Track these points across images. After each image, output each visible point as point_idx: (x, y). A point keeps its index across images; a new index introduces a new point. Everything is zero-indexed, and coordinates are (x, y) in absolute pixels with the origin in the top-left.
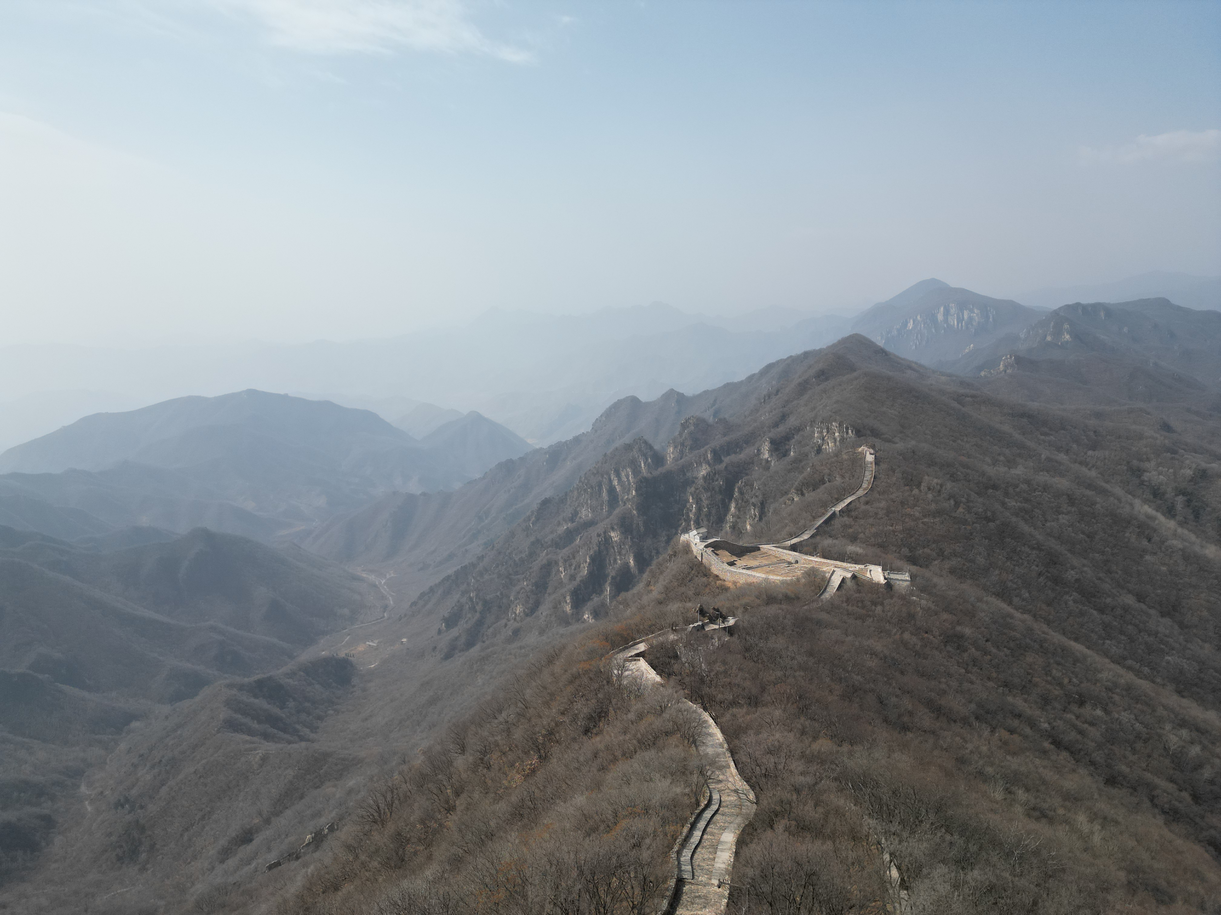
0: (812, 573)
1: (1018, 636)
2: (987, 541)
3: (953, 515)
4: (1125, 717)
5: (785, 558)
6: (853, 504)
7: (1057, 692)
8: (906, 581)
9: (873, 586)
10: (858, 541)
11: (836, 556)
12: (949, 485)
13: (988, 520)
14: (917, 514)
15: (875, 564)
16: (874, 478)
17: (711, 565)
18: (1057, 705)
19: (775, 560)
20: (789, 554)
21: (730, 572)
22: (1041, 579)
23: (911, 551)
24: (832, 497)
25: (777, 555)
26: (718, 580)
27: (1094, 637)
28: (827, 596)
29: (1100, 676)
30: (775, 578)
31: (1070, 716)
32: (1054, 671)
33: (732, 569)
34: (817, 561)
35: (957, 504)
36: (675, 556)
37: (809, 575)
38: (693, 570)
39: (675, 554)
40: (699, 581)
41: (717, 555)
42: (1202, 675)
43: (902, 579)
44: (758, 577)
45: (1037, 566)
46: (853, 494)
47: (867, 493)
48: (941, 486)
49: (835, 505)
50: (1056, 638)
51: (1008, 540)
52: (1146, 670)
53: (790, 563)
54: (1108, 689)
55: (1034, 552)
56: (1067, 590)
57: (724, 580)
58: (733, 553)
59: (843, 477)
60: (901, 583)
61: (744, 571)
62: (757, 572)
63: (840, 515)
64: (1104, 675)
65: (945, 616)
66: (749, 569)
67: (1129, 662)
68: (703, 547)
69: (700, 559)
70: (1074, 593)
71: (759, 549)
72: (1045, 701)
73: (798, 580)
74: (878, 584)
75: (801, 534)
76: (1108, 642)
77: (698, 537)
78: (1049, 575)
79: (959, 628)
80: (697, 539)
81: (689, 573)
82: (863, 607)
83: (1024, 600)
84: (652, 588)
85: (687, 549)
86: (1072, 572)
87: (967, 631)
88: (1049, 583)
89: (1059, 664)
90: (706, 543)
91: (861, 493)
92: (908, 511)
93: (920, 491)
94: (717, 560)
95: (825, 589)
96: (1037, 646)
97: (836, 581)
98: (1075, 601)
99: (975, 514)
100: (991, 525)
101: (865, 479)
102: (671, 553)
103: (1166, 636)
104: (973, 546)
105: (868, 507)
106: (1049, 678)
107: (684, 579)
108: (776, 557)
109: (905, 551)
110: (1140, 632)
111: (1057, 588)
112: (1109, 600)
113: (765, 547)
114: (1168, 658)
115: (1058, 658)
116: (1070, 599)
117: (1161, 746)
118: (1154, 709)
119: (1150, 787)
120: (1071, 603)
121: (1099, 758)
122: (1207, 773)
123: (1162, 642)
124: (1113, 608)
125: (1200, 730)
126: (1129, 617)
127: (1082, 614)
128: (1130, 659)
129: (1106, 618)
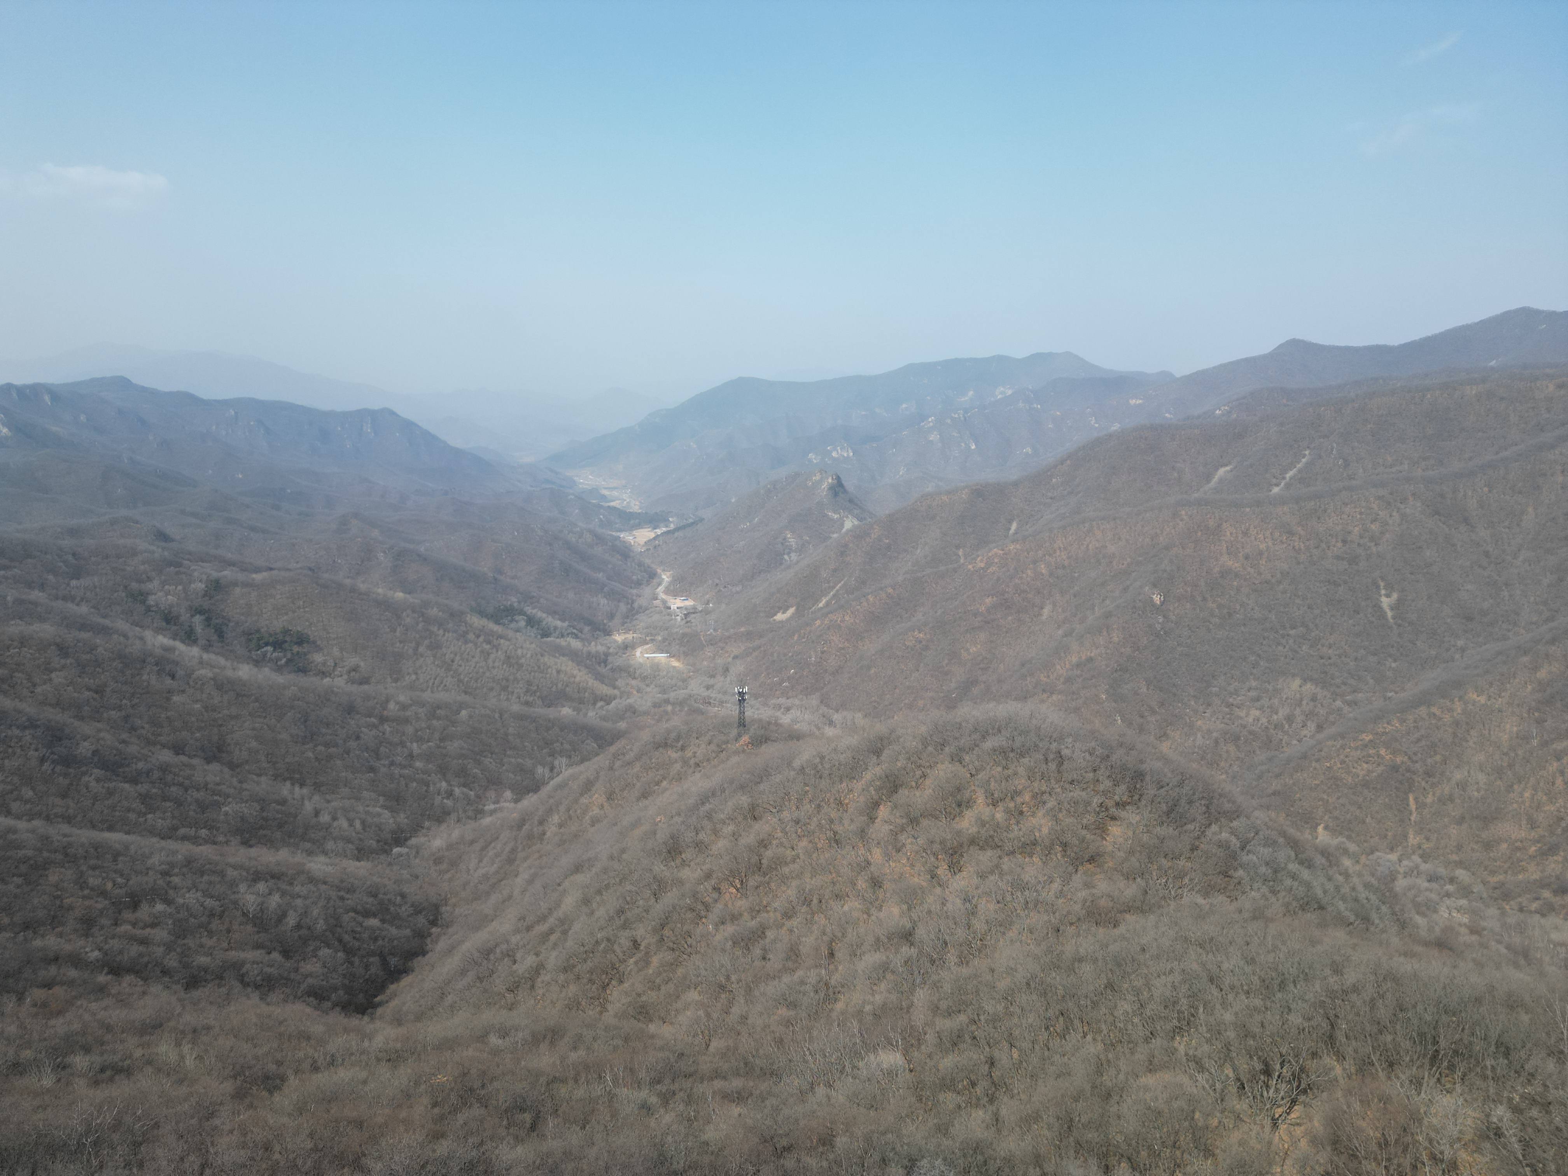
1: (30, 853)
4: (191, 898)
7: (101, 905)
18: (104, 921)
22: (46, 766)
27: (132, 816)
29: (150, 862)
31: (125, 928)
32: (91, 880)
42: (265, 814)
45: (36, 750)
50: (84, 836)
52: (204, 832)
54: (165, 874)
55: (27, 732)
56: (84, 769)
64: (155, 860)
67: (182, 831)
70: (95, 771)
72: (88, 924)
76: (150, 816)
78: (56, 757)
83: (27, 802)
86: (86, 744)
88: (58, 768)
89: (94, 868)
96: (59, 857)
98: (98, 780)
103: (218, 784)
106: (86, 892)
110: (186, 790)
111: (71, 770)
112: (140, 765)
114: (225, 809)
115: (93, 862)
116: (91, 779)
117: (239, 913)
118: (222, 874)
119: (237, 966)
120: (93, 784)
121: (172, 962)
122: (291, 920)
123: (214, 793)
124: (148, 773)
125: (275, 876)
126: (169, 778)
127: (110, 793)
128: (184, 826)
129: (142, 788)
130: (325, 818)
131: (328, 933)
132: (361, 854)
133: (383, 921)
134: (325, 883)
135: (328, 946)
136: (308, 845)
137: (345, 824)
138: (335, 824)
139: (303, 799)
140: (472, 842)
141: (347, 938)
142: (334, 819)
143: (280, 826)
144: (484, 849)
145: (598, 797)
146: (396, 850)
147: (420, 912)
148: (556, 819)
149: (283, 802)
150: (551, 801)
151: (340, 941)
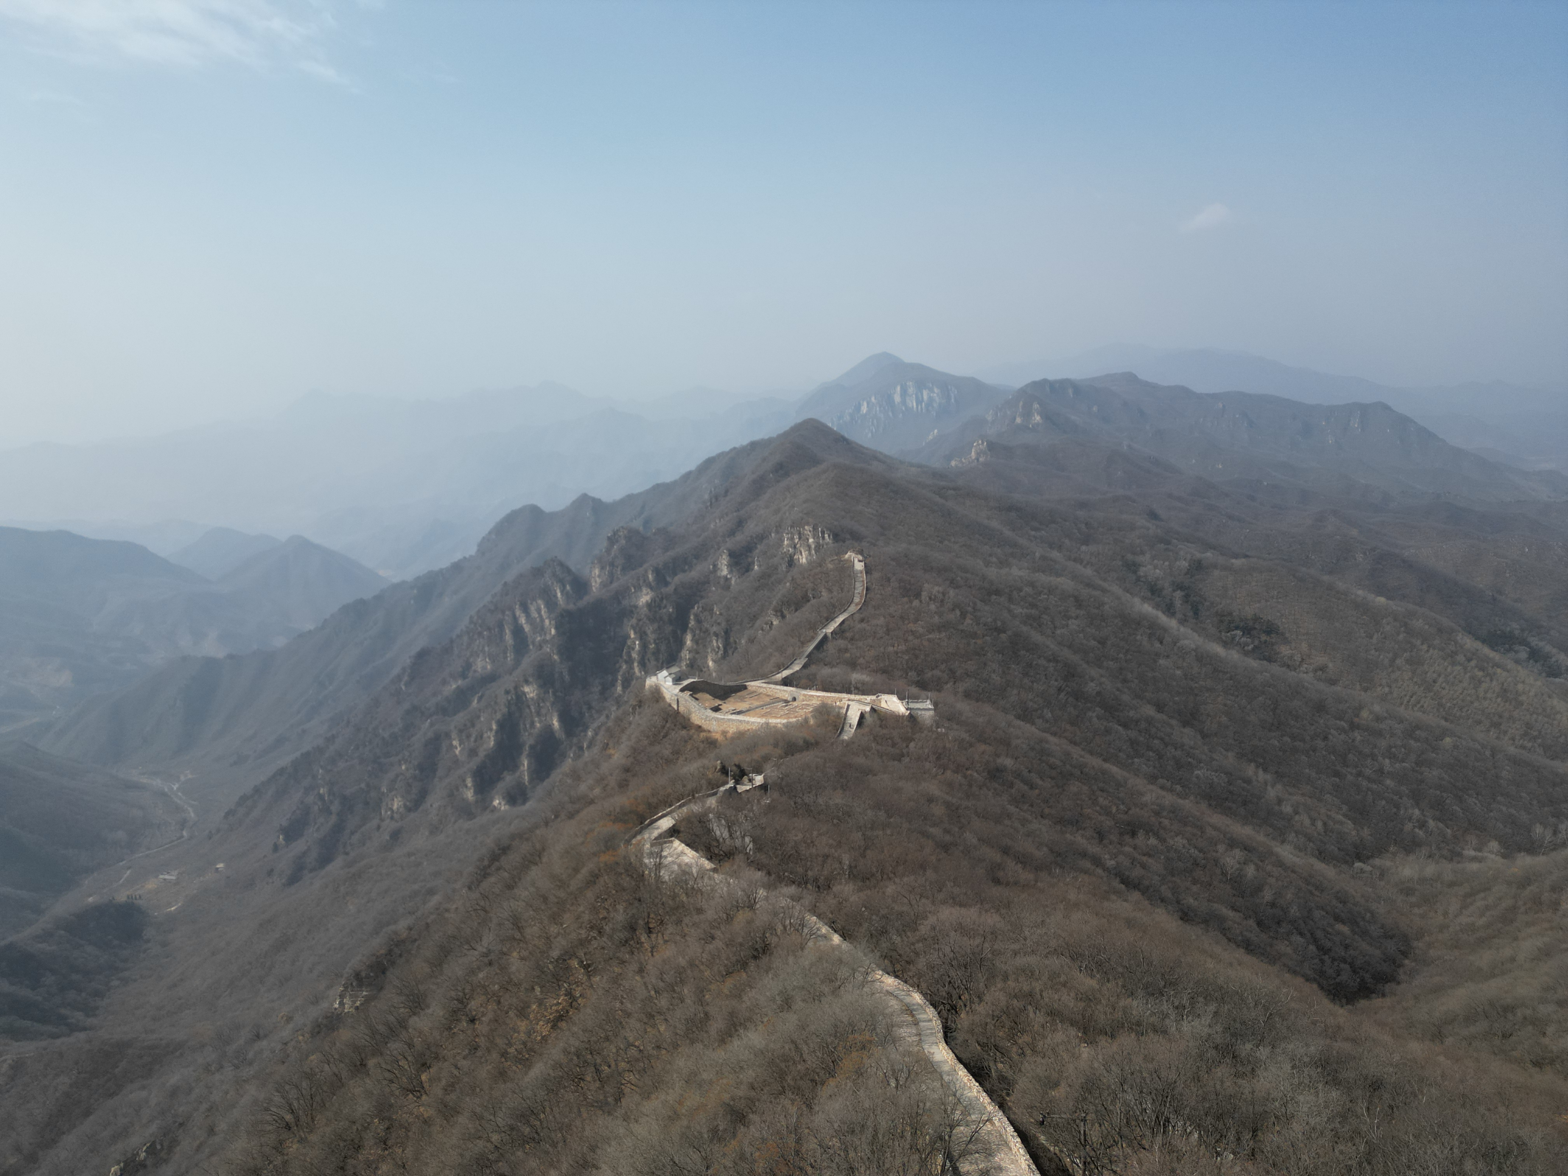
0: (823, 711)
1: (1058, 763)
2: (1001, 655)
3: (961, 627)
4: (1179, 842)
5: (780, 695)
6: (847, 623)
7: (1108, 823)
8: (929, 709)
9: (896, 718)
10: (859, 667)
11: (838, 688)
12: (952, 593)
13: (999, 630)
14: (921, 630)
15: (888, 694)
16: (867, 589)
17: (690, 713)
18: (1112, 837)
19: (768, 699)
20: (784, 691)
21: (717, 719)
22: (1062, 695)
23: (918, 675)
24: (821, 617)
25: (769, 693)
26: (701, 732)
27: (1123, 755)
28: (845, 737)
29: (1144, 799)
30: (778, 722)
31: (1127, 849)
32: (1101, 800)
33: (717, 715)
34: (819, 696)
35: (963, 615)
36: (640, 707)
37: (820, 713)
38: (667, 722)
39: (640, 704)
40: (677, 735)
41: (697, 699)
42: (1231, 788)
43: (925, 708)
44: (753, 722)
45: (1056, 680)
46: (844, 611)
47: (860, 609)
48: (944, 594)
49: (826, 625)
51: (1022, 652)
52: (1178, 788)
53: (786, 701)
54: (1157, 814)
55: (1051, 664)
56: (1089, 705)
57: (709, 731)
58: (716, 696)
59: (830, 591)
60: (923, 712)
61: (734, 717)
62: (749, 716)
63: (833, 638)
64: (1148, 798)
65: (982, 747)
66: (739, 713)
67: (1161, 781)
68: (678, 691)
69: (675, 707)
70: (1097, 709)
71: (745, 687)
72: (1101, 836)
73: (806, 720)
74: (903, 716)
75: (791, 664)
76: (1136, 760)
77: (670, 679)
78: (1070, 690)
79: (999, 761)
80: (669, 682)
81: (663, 727)
82: (894, 745)
83: (1047, 721)
84: (612, 751)
85: (657, 694)
86: (1092, 684)
87: (1008, 762)
88: (1071, 699)
89: (1102, 791)
90: (681, 686)
91: (853, 609)
92: (911, 626)
93: (921, 601)
94: (697, 706)
95: (843, 728)
96: (1077, 772)
97: (854, 717)
98: (1099, 718)
99: (985, 625)
100: (1003, 636)
101: (856, 591)
102: (634, 703)
103: (1191, 748)
104: (985, 664)
105: (864, 625)
106: (1098, 808)
107: (657, 736)
108: (768, 696)
109: (912, 674)
110: (1166, 745)
111: (1080, 704)
112: (1132, 713)
113: (753, 685)
114: (1198, 772)
115: (1101, 785)
116: (1094, 714)
117: (1218, 871)
118: (1202, 829)
119: (1220, 919)
121: (1166, 891)
122: (1267, 895)
123: (1188, 755)
124: (1137, 721)
125: (1246, 848)
126: (1153, 730)
127: (1108, 731)
128: (1162, 777)
129: (1133, 734)
130: (1287, 809)
131: (1301, 922)
132: (1322, 855)
133: (1354, 932)
134: (1293, 871)
135: (1301, 934)
136: (1270, 830)
137: (1307, 822)
138: (1297, 818)
139: (1266, 783)
140: (1452, 884)
141: (1319, 934)
142: (1296, 813)
143: (1245, 803)
144: (1471, 894)
146: (1358, 865)
147: (1391, 937)
149: (1248, 781)
151: (1312, 933)
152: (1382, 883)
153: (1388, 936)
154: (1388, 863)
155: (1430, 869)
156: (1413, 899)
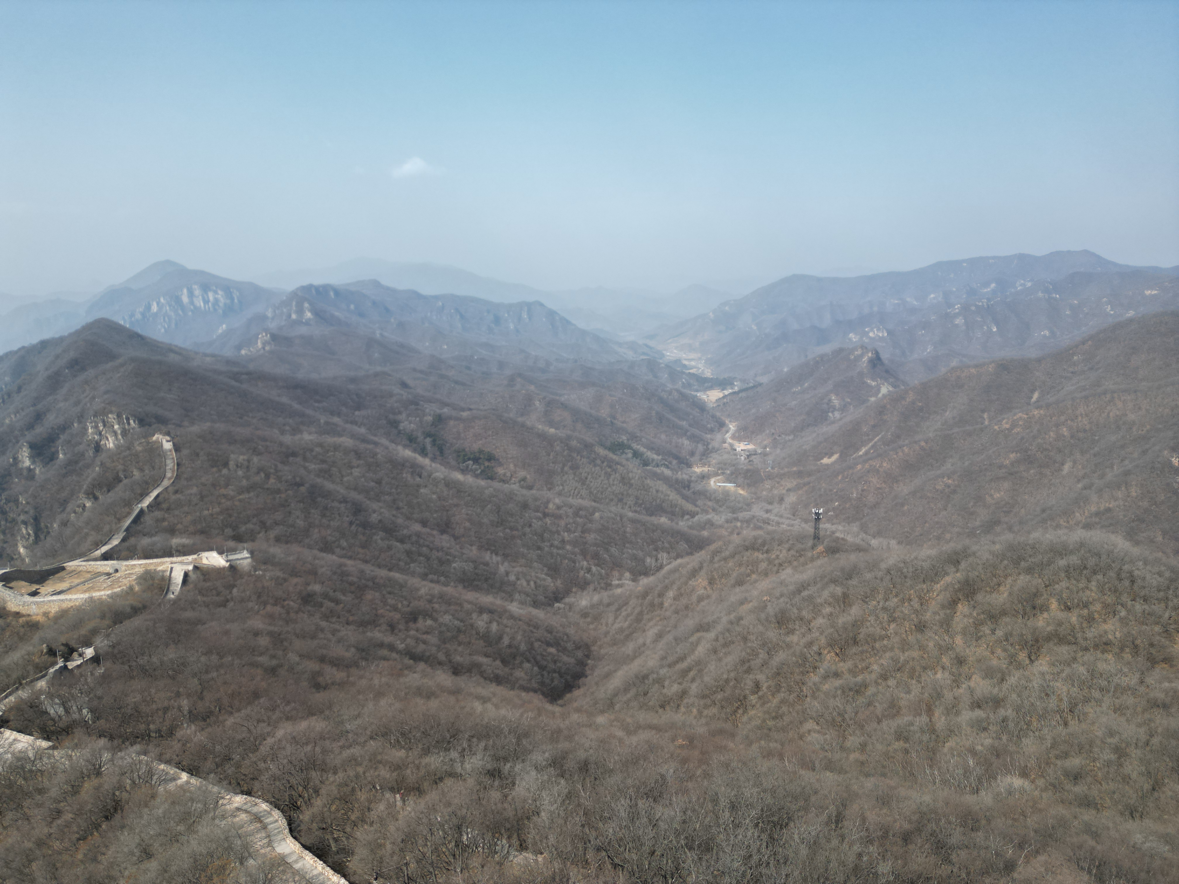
0: (147, 577)
1: (355, 579)
2: (302, 504)
3: (266, 486)
4: (446, 619)
5: (101, 569)
6: (161, 496)
7: (397, 616)
8: (246, 558)
9: (218, 571)
10: (177, 532)
11: (160, 554)
12: (255, 459)
13: (299, 485)
14: (232, 493)
15: (208, 550)
16: (178, 465)
18: (400, 627)
19: (89, 576)
20: (105, 565)
21: (36, 603)
22: (353, 528)
23: (234, 530)
24: (135, 494)
25: (90, 570)
26: (20, 617)
27: (402, 564)
28: (172, 597)
29: (420, 593)
30: (102, 594)
31: (412, 633)
32: (389, 601)
33: (36, 599)
34: (142, 564)
35: (268, 476)
37: (145, 579)
41: (11, 588)
42: (477, 571)
43: (243, 557)
44: (76, 599)
45: (347, 516)
46: (158, 486)
47: (173, 482)
48: (249, 461)
49: (140, 501)
51: (319, 499)
52: (442, 579)
53: (108, 574)
54: (430, 601)
55: (343, 505)
56: (374, 531)
57: (29, 615)
58: (32, 582)
59: (141, 470)
60: (242, 561)
61: (55, 598)
62: (71, 594)
63: (149, 511)
64: (423, 591)
65: (295, 580)
66: (59, 593)
67: (430, 577)
70: (380, 533)
71: (63, 569)
72: (392, 627)
73: (131, 588)
74: (224, 568)
75: (109, 540)
76: (412, 565)
78: (358, 522)
79: (310, 588)
82: (218, 594)
86: (375, 515)
87: (317, 588)
88: (360, 529)
89: (390, 593)
91: (166, 483)
92: (223, 491)
93: (229, 469)
94: (13, 595)
95: (169, 587)
96: (370, 584)
97: (178, 577)
98: (382, 539)
99: (286, 482)
100: (303, 489)
101: (168, 468)
103: (448, 548)
104: (290, 513)
105: (178, 496)
106: (388, 607)
108: (89, 572)
109: (229, 531)
110: (431, 550)
111: (367, 531)
112: (405, 532)
113: (71, 565)
114: (454, 565)
115: (389, 589)
116: (379, 537)
117: (474, 632)
118: (461, 605)
119: (478, 666)
120: (379, 541)
121: (441, 657)
122: (506, 641)
123: (447, 554)
124: (410, 537)
125: (491, 612)
126: (421, 541)
127: (390, 548)
128: (431, 574)
129: (407, 546)
130: (512, 578)
131: (527, 653)
132: (536, 604)
133: (558, 650)
134: (520, 620)
135: (528, 661)
136: (503, 595)
137: (525, 584)
138: (519, 582)
139: (498, 563)
140: (609, 605)
141: (539, 658)
142: (518, 579)
143: (486, 580)
144: (619, 609)
145: (701, 582)
146: (557, 605)
147: (579, 648)
148: (671, 594)
149: (487, 564)
150: (667, 581)
151: (535, 659)
152: (571, 614)
153: (578, 648)
154: (573, 600)
155: (596, 598)
156: (589, 620)
